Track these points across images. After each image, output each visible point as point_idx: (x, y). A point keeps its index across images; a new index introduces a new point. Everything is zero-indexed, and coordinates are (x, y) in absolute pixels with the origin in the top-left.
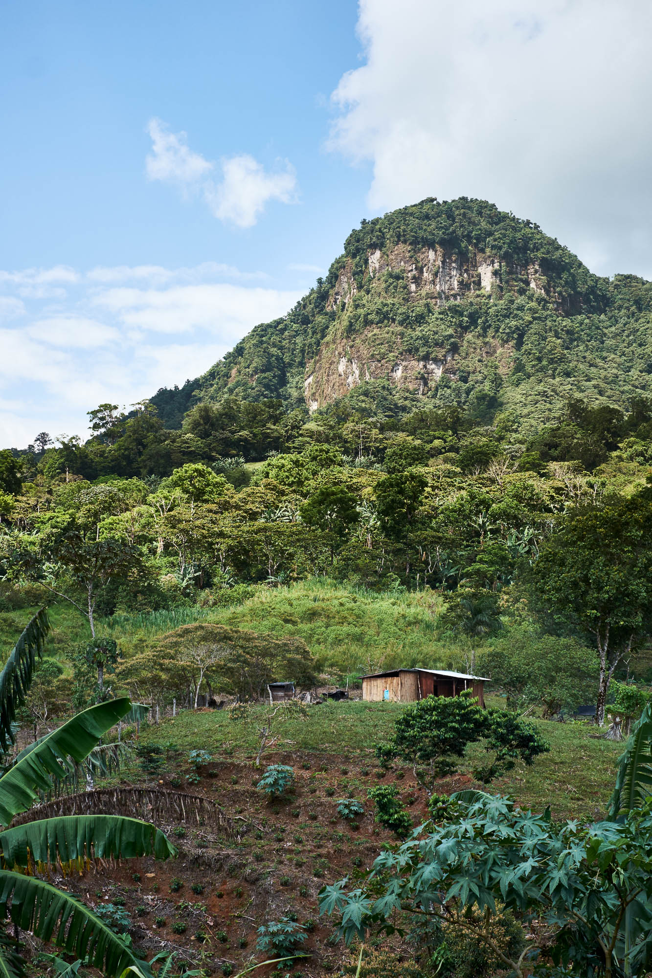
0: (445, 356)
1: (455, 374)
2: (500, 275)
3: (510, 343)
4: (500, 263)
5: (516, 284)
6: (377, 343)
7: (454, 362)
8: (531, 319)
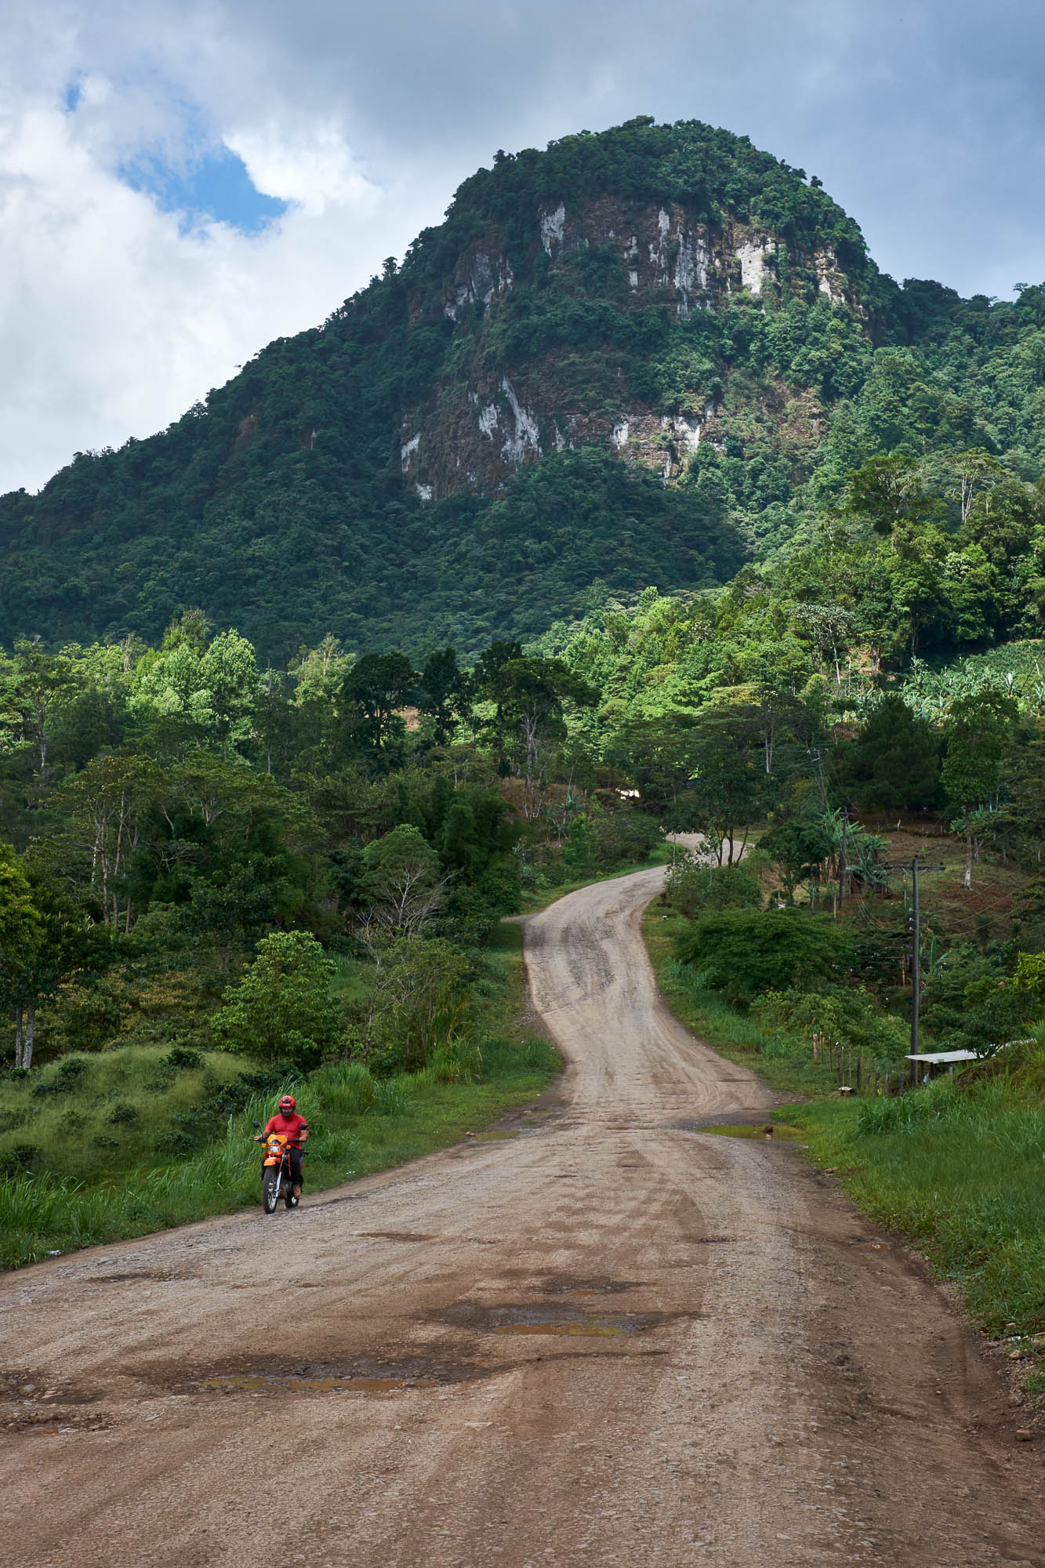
0: (703, 409)
1: (720, 442)
2: (777, 265)
3: (810, 390)
4: (777, 244)
5: (801, 283)
6: (580, 378)
7: (717, 420)
8: (840, 348)
